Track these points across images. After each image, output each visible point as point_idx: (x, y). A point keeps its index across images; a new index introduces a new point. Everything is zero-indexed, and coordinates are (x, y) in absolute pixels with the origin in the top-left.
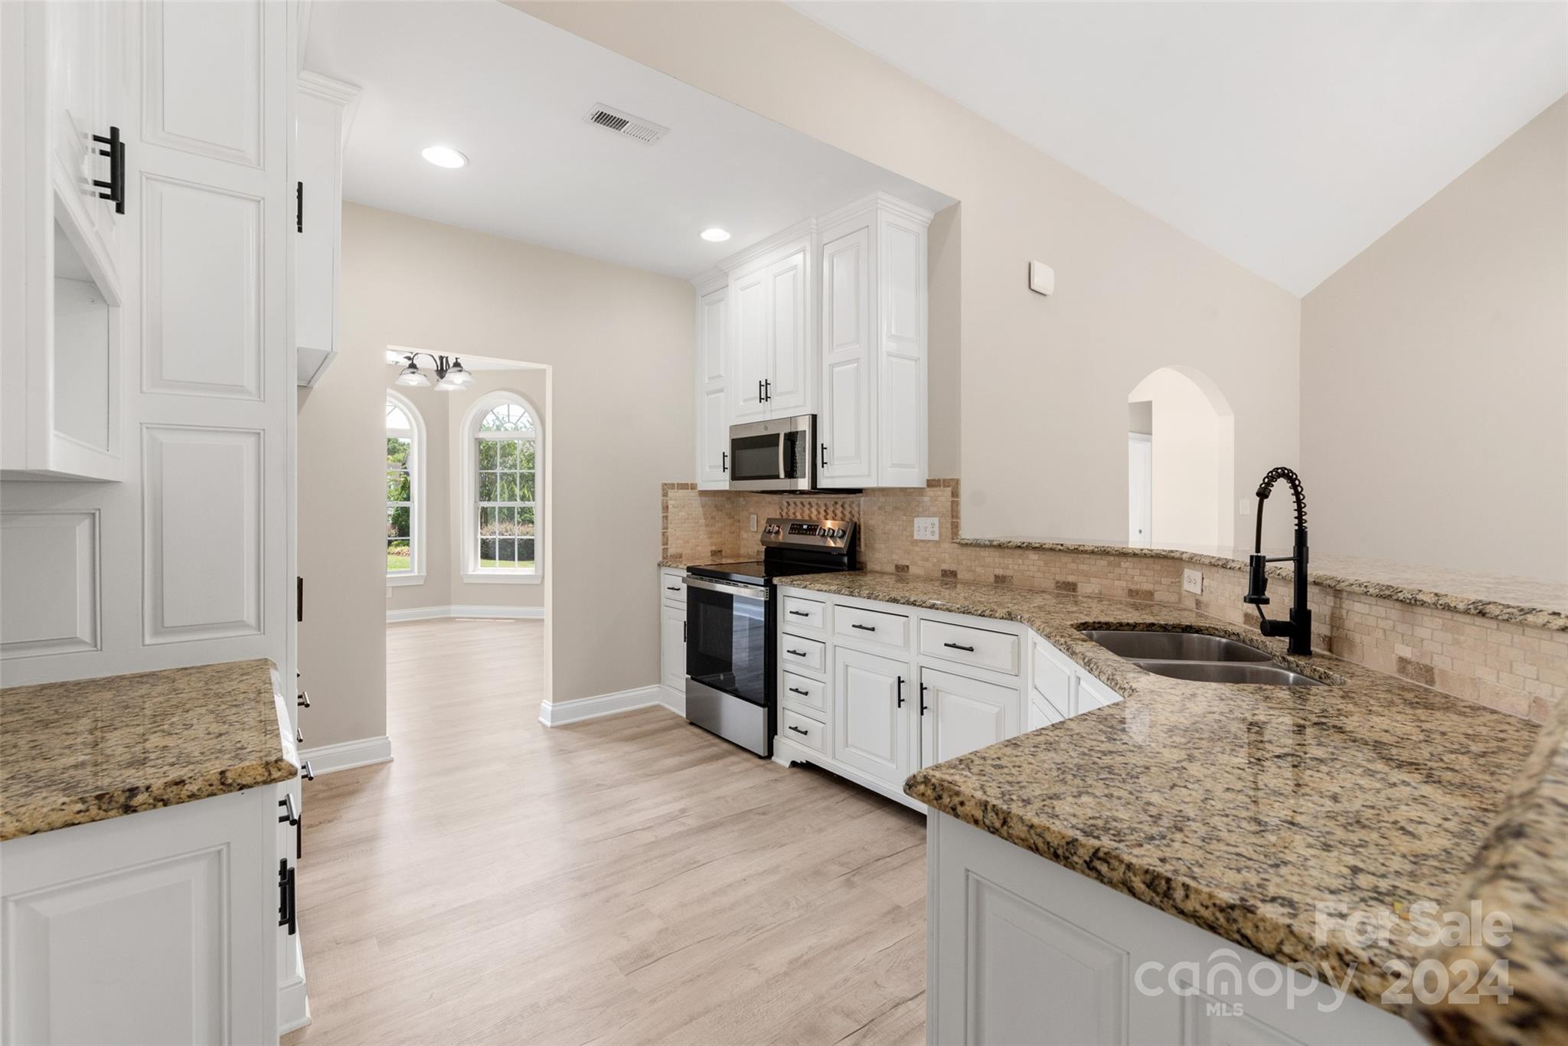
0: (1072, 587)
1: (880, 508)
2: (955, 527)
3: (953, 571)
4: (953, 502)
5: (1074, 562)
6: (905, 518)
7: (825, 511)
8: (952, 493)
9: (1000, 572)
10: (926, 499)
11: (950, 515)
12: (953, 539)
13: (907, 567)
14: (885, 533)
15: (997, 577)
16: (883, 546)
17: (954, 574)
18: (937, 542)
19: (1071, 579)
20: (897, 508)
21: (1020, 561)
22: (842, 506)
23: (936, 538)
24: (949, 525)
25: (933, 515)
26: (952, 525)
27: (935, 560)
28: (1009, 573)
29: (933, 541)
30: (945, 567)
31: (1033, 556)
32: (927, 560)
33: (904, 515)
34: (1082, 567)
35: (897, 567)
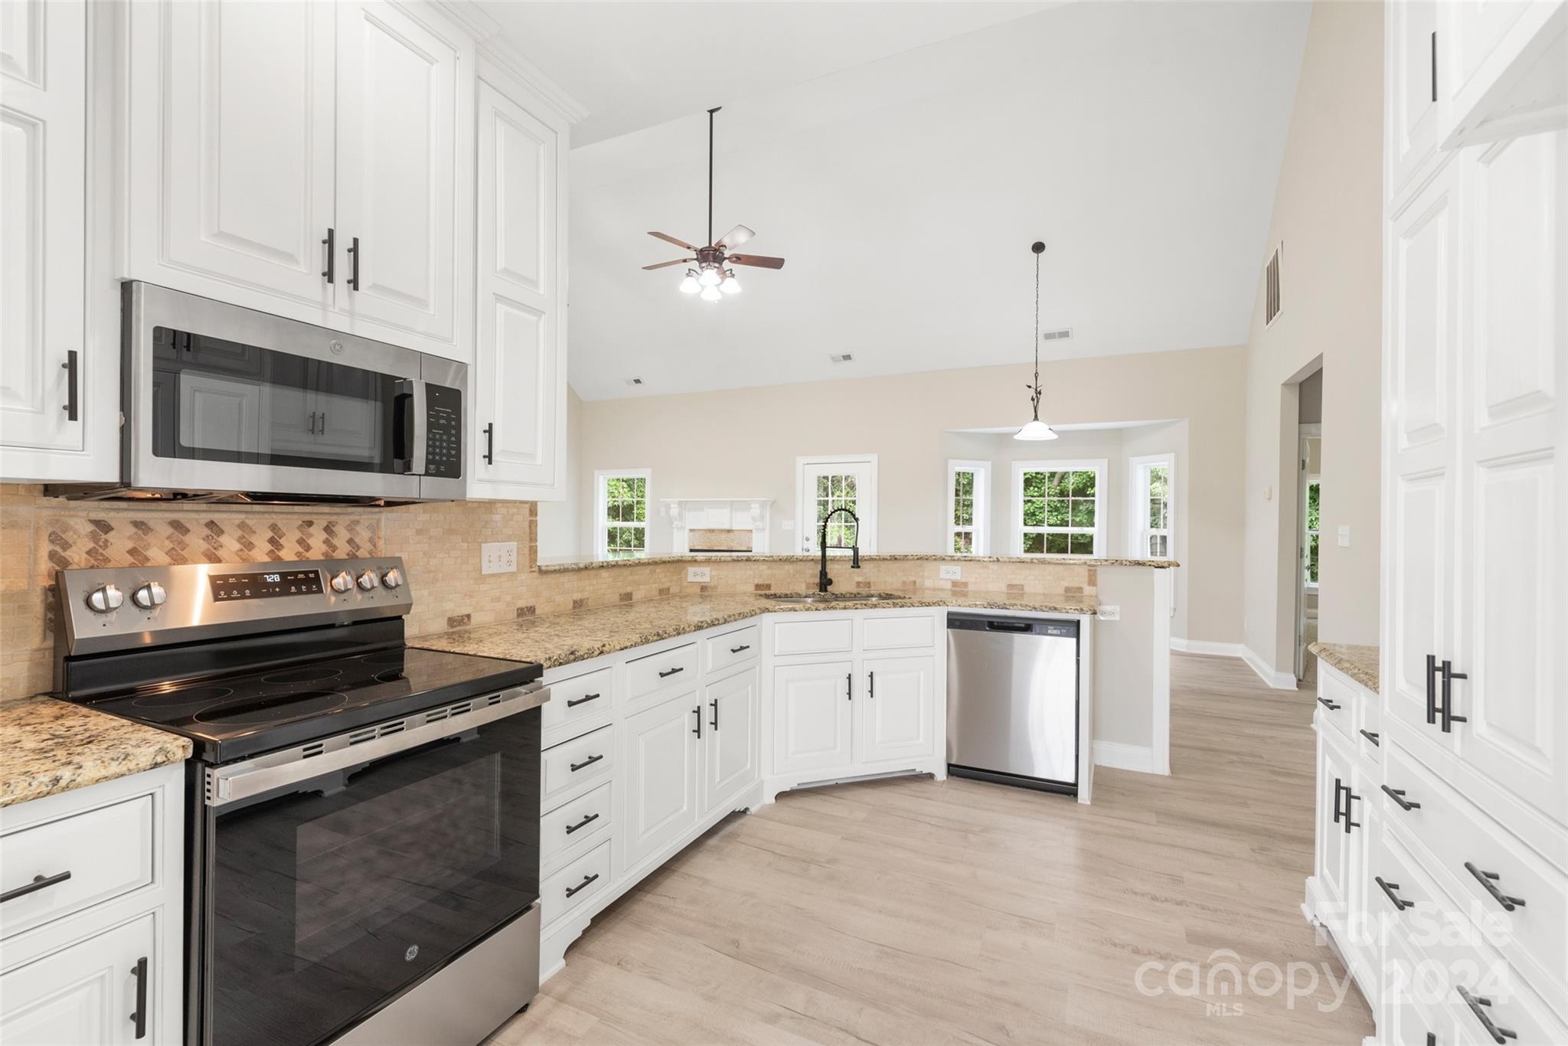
0: (628, 596)
1: (419, 532)
2: (533, 551)
3: (531, 607)
4: (531, 522)
5: (631, 574)
6: (465, 545)
7: (272, 541)
8: (531, 510)
9: (577, 596)
10: (497, 517)
11: (528, 539)
12: (531, 567)
13: (469, 616)
14: (429, 572)
15: (575, 602)
16: (426, 593)
17: (531, 610)
18: (513, 574)
19: (629, 589)
20: (451, 531)
21: (595, 581)
22: (328, 529)
23: (513, 569)
24: (526, 551)
25: (509, 539)
26: (530, 550)
27: (509, 598)
28: (585, 595)
29: (508, 573)
30: (521, 604)
31: (604, 574)
32: (498, 600)
33: (463, 541)
34: (636, 577)
35: (451, 621)
